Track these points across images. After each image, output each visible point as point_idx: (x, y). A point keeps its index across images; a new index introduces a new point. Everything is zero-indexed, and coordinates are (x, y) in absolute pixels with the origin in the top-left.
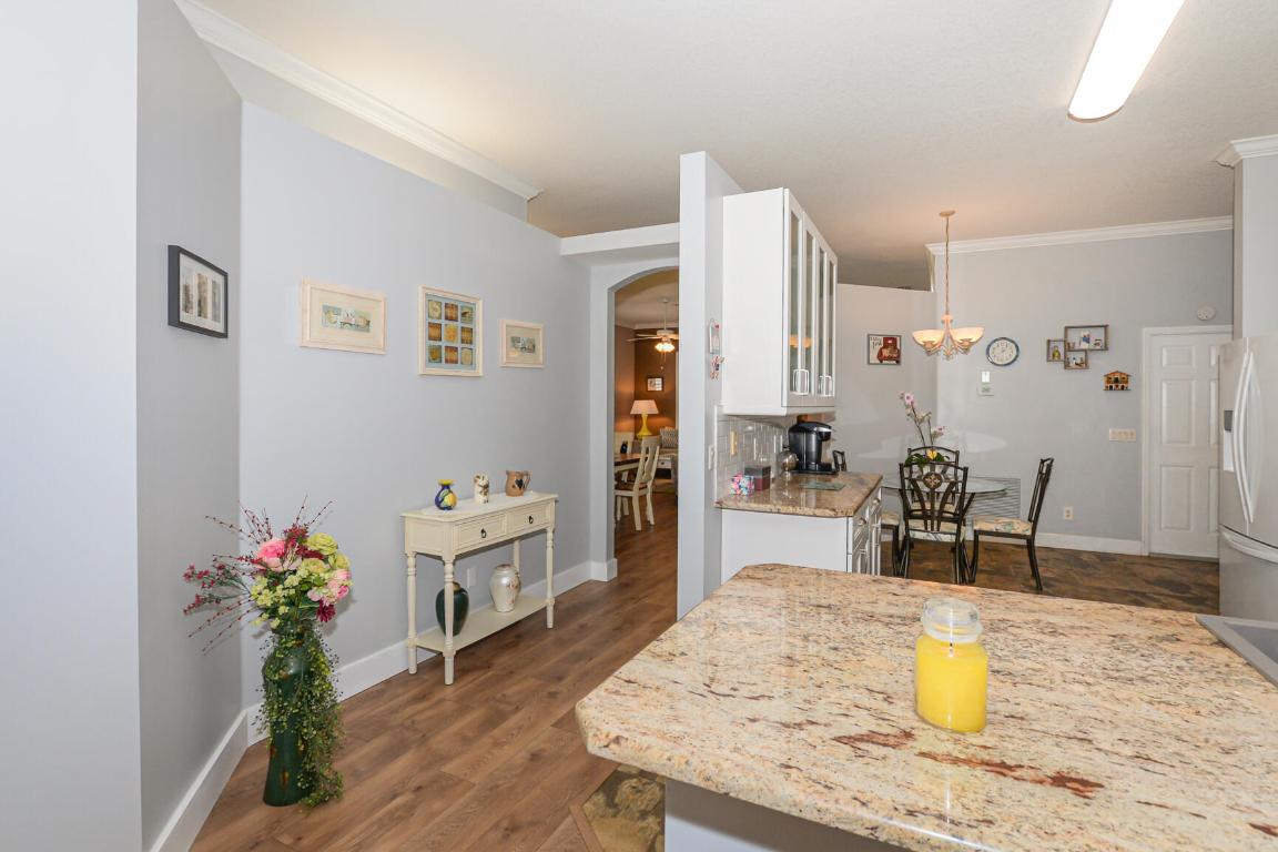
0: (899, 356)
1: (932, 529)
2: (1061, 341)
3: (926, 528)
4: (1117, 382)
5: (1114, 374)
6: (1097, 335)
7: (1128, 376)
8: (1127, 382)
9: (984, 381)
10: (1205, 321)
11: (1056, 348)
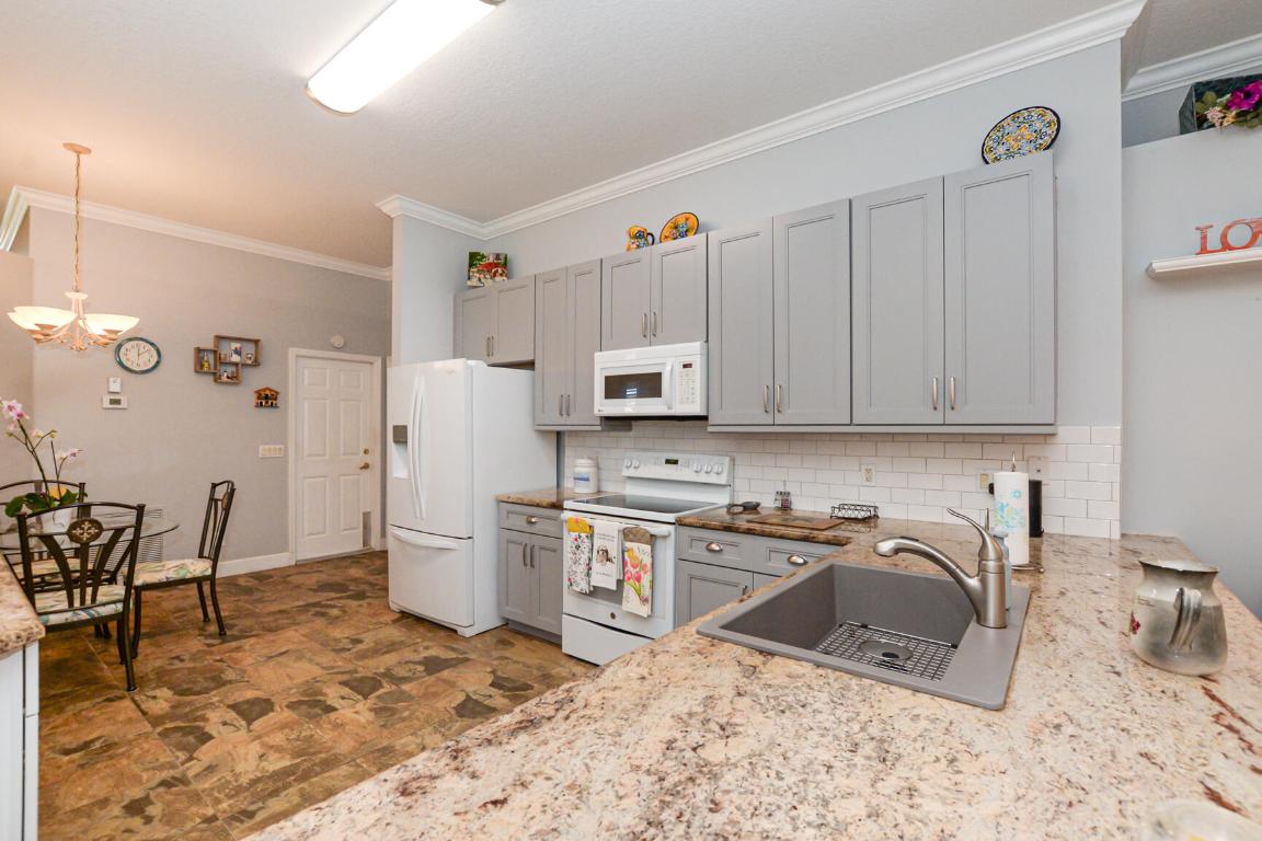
1: (83, 601)
2: (210, 351)
3: (71, 603)
4: (267, 399)
5: (265, 390)
6: (249, 349)
7: (277, 393)
8: (276, 399)
9: (111, 390)
10: (338, 349)
11: (206, 358)
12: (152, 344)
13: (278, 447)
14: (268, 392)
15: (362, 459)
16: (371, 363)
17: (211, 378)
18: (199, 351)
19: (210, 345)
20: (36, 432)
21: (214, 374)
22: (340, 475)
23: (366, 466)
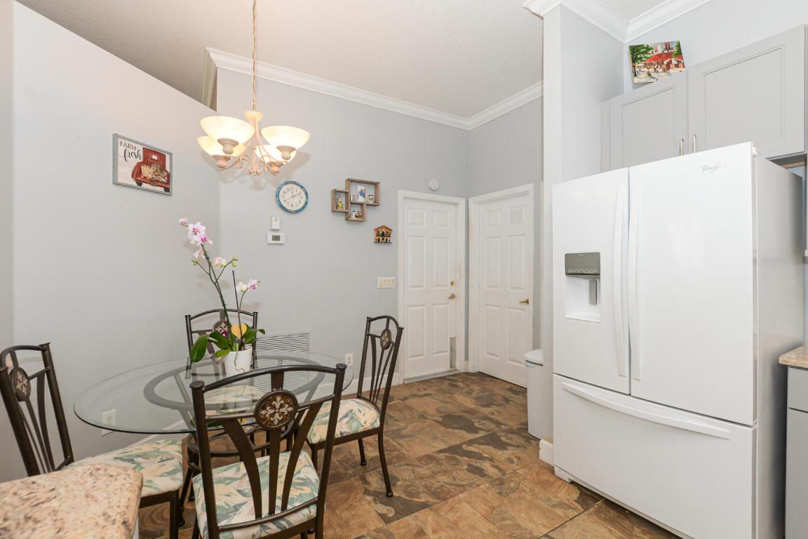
0: (168, 182)
2: (343, 192)
4: (383, 236)
5: (381, 228)
6: (370, 191)
7: (391, 230)
8: (389, 236)
9: (273, 228)
10: (433, 191)
11: (340, 200)
12: (302, 187)
13: (390, 278)
14: (384, 230)
15: (451, 290)
16: (456, 204)
17: (342, 218)
18: (336, 192)
19: (342, 187)
20: (218, 261)
21: (346, 213)
22: (434, 304)
23: (452, 297)
